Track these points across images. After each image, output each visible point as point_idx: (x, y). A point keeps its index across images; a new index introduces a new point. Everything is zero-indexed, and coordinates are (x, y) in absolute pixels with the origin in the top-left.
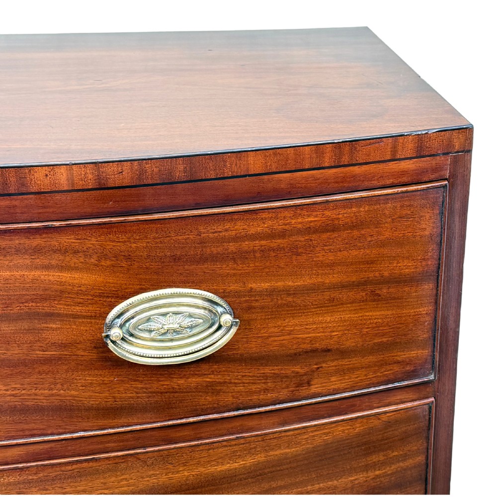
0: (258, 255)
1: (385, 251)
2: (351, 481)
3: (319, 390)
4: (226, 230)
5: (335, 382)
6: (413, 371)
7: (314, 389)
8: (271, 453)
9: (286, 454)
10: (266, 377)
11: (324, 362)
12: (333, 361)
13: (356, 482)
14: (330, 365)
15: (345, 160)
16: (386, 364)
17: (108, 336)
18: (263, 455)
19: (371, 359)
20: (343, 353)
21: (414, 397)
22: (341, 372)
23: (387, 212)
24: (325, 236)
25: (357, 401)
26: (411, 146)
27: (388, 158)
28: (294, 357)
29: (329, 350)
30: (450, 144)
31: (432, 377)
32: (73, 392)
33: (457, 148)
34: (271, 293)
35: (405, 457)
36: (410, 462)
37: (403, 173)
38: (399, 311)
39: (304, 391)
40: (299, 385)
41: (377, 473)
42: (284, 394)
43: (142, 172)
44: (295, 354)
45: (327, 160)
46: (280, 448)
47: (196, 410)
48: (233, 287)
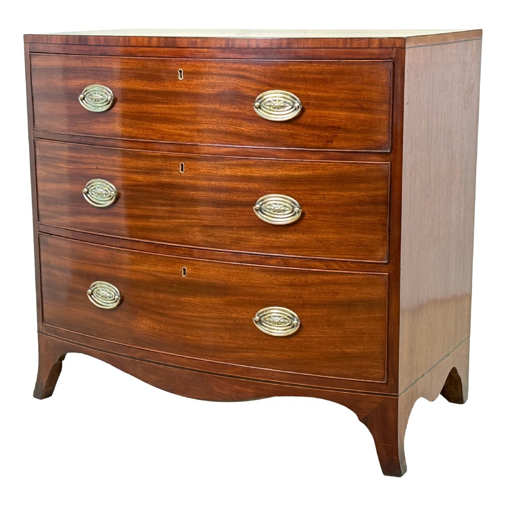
0: (312, 81)
1: (365, 87)
2: (351, 194)
3: (336, 146)
4: (300, 69)
5: (343, 144)
6: (380, 146)
7: (334, 144)
8: (315, 171)
9: (321, 173)
10: (313, 134)
11: (338, 133)
12: (342, 133)
13: (353, 195)
14: (341, 135)
15: (348, 46)
16: (366, 140)
17: (254, 105)
18: (312, 172)
19: (359, 136)
20: (346, 131)
21: (382, 160)
22: (347, 140)
23: (366, 70)
24: (339, 76)
25: (354, 156)
26: (377, 43)
27: (367, 47)
28: (326, 128)
29: (340, 128)
30: (394, 44)
31: (389, 151)
32: (243, 128)
33: (398, 46)
34: (316, 98)
35: (377, 189)
36: (379, 192)
37: (373, 54)
38: (372, 116)
39: (329, 145)
40: (328, 142)
41: (363, 193)
42: (321, 144)
43: (272, 43)
44: (326, 127)
45: (340, 45)
46: (319, 170)
47: (286, 145)
48: (302, 92)
